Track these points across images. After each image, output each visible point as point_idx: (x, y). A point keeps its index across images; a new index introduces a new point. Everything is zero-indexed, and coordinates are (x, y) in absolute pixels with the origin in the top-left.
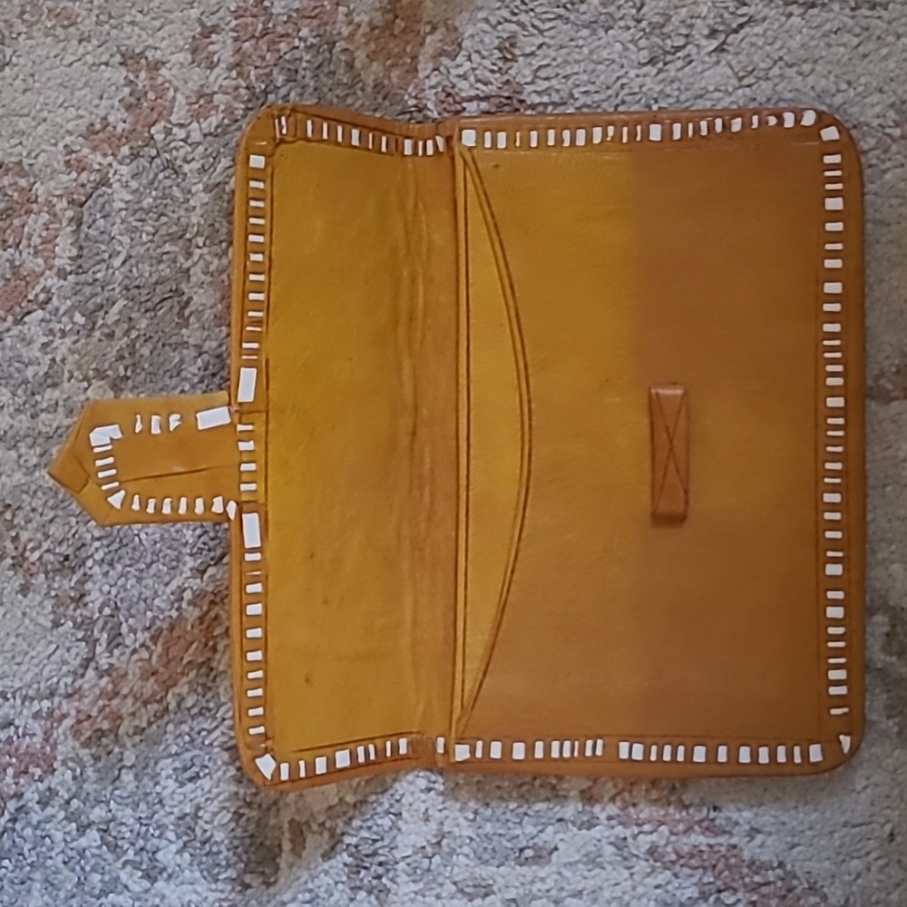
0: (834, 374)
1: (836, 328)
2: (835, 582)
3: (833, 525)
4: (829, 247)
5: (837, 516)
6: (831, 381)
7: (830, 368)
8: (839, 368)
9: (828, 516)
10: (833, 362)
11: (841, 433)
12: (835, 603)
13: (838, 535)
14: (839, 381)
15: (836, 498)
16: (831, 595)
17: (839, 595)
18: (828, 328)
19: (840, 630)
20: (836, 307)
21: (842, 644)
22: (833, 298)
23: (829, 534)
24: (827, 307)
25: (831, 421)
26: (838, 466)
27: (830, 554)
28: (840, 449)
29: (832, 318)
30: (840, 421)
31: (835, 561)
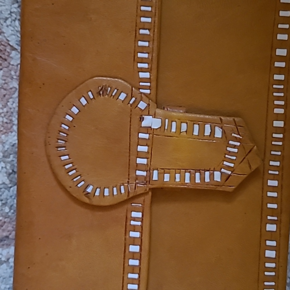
0: (279, 106)
1: (282, 77)
2: (272, 236)
3: (273, 200)
4: (280, 26)
5: (275, 195)
6: (276, 111)
7: (276, 102)
8: (282, 103)
9: (270, 194)
10: (279, 98)
11: (281, 143)
12: (271, 248)
13: (275, 206)
14: (281, 111)
15: (275, 183)
16: (269, 243)
17: (274, 243)
18: (276, 77)
19: (273, 265)
20: (283, 65)
21: (273, 274)
22: (281, 59)
23: (270, 206)
24: (277, 64)
25: (275, 135)
26: (278, 164)
27: (269, 218)
28: (279, 153)
29: (280, 71)
30: (281, 136)
31: (272, 222)
